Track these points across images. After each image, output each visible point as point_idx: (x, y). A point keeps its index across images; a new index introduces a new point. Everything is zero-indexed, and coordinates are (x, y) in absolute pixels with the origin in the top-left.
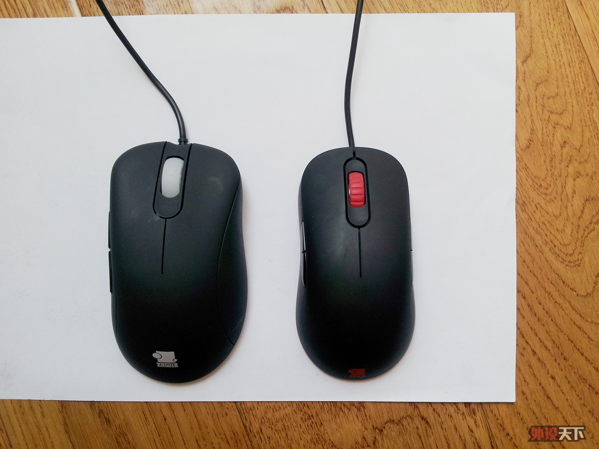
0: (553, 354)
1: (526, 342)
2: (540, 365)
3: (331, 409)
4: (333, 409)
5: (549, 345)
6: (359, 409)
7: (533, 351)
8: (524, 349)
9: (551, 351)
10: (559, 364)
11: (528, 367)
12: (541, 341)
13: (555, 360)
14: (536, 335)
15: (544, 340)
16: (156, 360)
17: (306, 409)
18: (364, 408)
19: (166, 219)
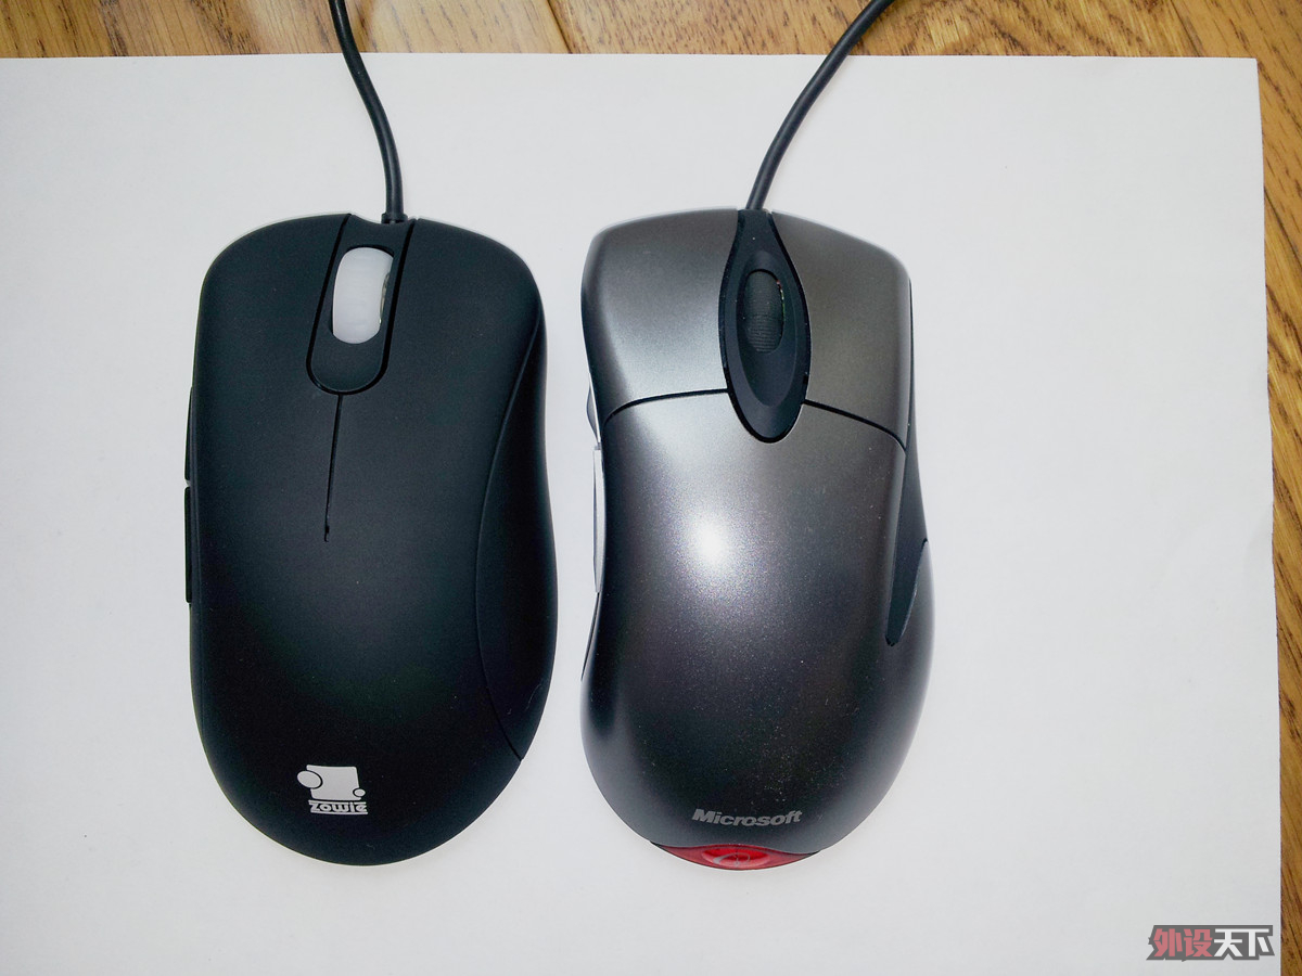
16: (306, 792)
19: (341, 395)
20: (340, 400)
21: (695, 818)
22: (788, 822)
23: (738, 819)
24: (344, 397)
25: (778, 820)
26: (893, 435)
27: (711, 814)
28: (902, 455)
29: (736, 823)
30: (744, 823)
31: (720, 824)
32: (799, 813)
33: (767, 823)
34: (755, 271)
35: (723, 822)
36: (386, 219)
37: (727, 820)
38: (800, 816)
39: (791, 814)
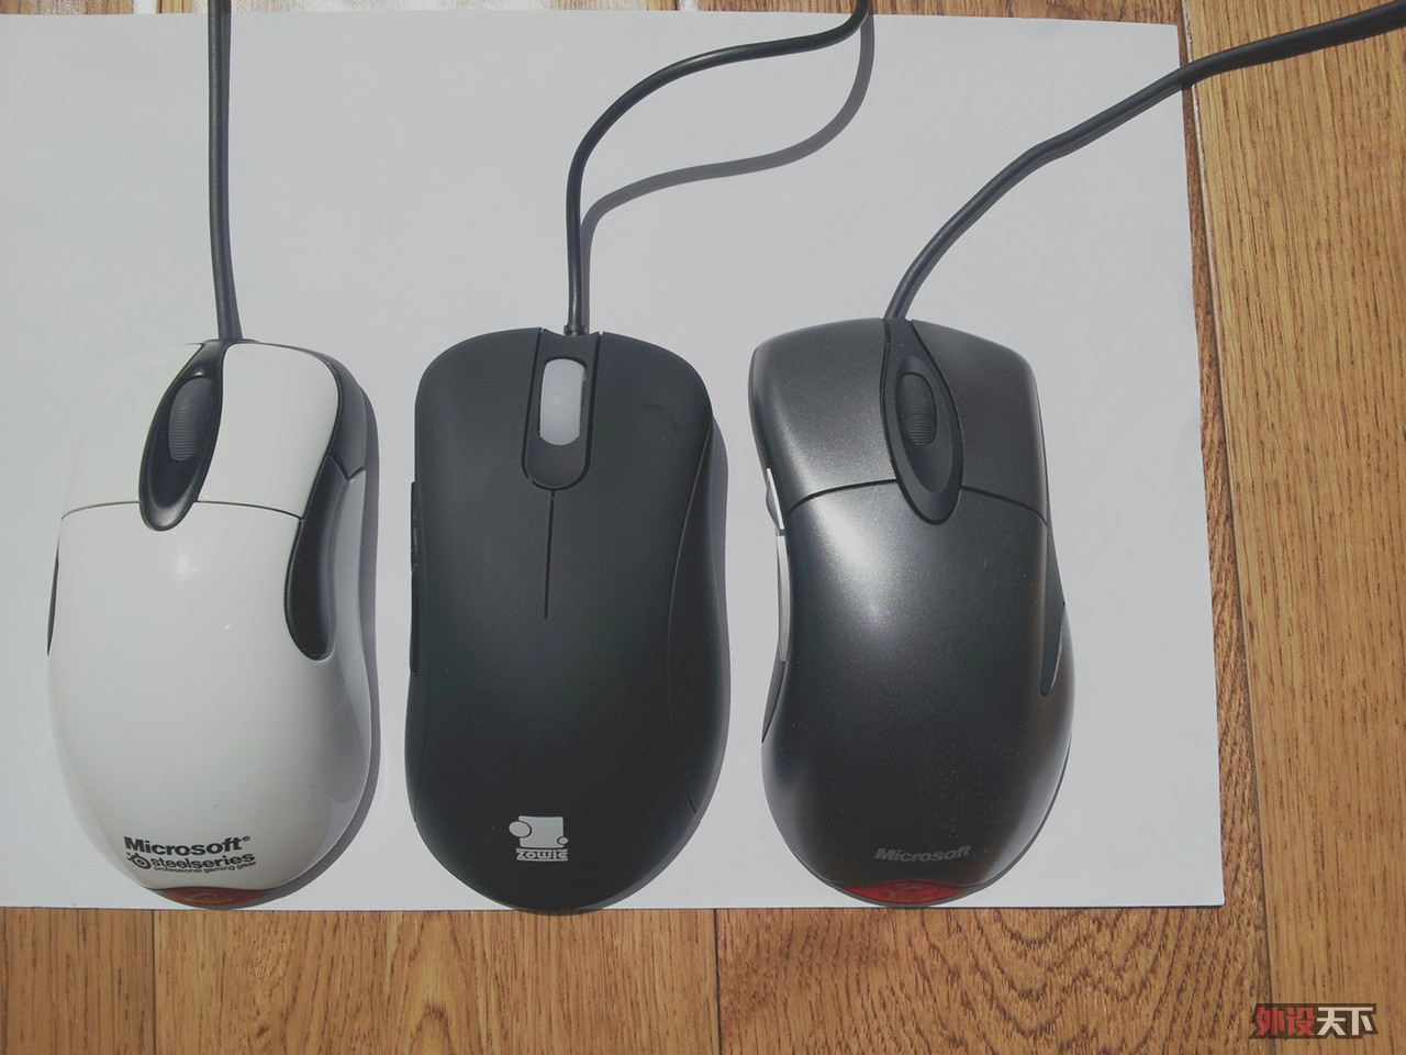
19: (553, 491)
20: (553, 495)
21: (877, 856)
22: (959, 856)
23: (916, 855)
24: (556, 492)
25: (950, 855)
26: (1033, 510)
27: (892, 852)
28: (1045, 528)
29: (914, 860)
30: (921, 859)
31: (899, 861)
32: (969, 848)
33: (940, 858)
34: (909, 373)
35: (902, 859)
36: (568, 330)
37: (905, 858)
38: (969, 851)
39: (962, 848)
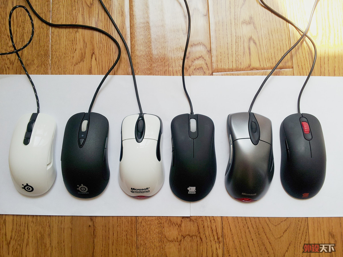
0: (255, 231)
1: (247, 223)
2: (249, 233)
3: (169, 223)
4: (170, 223)
5: (255, 227)
6: (179, 227)
7: (248, 227)
8: (245, 225)
9: (255, 229)
10: (256, 235)
11: (244, 232)
12: (252, 224)
13: (255, 233)
14: (251, 222)
15: (253, 224)
17: (160, 220)
18: (181, 227)
20: (193, 140)
23: (248, 194)
25: (253, 195)
26: (270, 144)
34: (252, 122)
38: (256, 195)
